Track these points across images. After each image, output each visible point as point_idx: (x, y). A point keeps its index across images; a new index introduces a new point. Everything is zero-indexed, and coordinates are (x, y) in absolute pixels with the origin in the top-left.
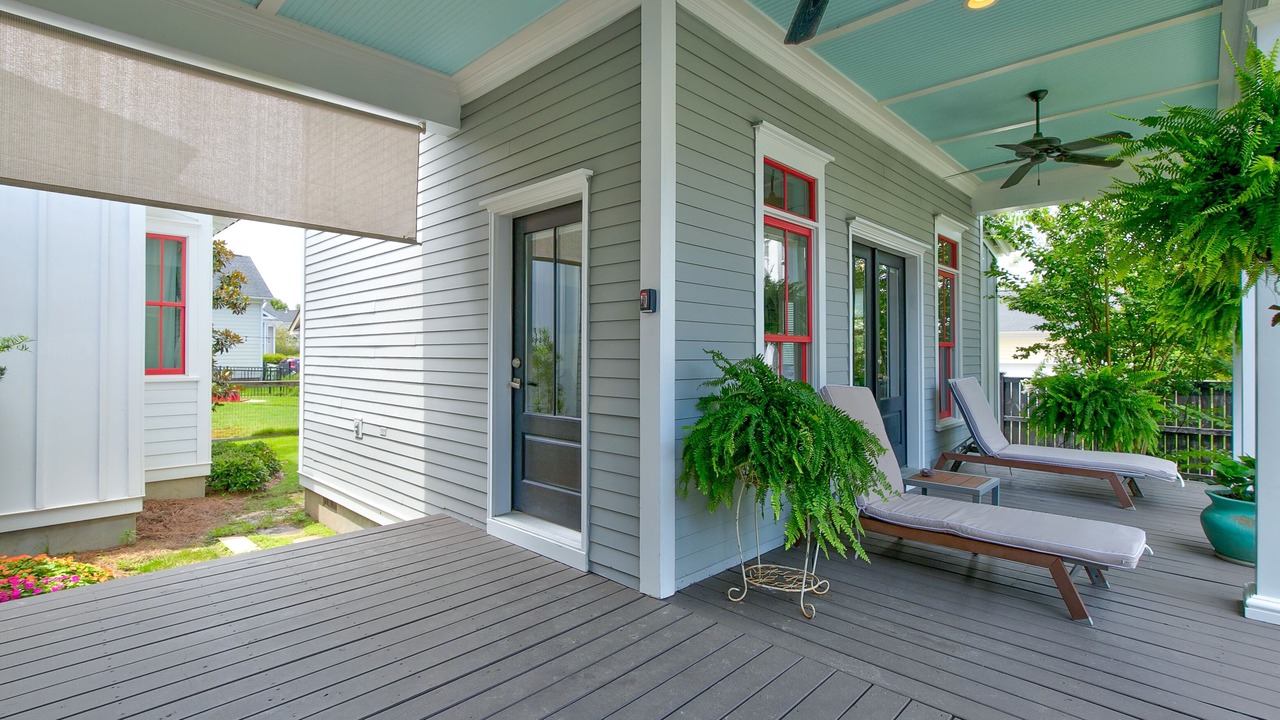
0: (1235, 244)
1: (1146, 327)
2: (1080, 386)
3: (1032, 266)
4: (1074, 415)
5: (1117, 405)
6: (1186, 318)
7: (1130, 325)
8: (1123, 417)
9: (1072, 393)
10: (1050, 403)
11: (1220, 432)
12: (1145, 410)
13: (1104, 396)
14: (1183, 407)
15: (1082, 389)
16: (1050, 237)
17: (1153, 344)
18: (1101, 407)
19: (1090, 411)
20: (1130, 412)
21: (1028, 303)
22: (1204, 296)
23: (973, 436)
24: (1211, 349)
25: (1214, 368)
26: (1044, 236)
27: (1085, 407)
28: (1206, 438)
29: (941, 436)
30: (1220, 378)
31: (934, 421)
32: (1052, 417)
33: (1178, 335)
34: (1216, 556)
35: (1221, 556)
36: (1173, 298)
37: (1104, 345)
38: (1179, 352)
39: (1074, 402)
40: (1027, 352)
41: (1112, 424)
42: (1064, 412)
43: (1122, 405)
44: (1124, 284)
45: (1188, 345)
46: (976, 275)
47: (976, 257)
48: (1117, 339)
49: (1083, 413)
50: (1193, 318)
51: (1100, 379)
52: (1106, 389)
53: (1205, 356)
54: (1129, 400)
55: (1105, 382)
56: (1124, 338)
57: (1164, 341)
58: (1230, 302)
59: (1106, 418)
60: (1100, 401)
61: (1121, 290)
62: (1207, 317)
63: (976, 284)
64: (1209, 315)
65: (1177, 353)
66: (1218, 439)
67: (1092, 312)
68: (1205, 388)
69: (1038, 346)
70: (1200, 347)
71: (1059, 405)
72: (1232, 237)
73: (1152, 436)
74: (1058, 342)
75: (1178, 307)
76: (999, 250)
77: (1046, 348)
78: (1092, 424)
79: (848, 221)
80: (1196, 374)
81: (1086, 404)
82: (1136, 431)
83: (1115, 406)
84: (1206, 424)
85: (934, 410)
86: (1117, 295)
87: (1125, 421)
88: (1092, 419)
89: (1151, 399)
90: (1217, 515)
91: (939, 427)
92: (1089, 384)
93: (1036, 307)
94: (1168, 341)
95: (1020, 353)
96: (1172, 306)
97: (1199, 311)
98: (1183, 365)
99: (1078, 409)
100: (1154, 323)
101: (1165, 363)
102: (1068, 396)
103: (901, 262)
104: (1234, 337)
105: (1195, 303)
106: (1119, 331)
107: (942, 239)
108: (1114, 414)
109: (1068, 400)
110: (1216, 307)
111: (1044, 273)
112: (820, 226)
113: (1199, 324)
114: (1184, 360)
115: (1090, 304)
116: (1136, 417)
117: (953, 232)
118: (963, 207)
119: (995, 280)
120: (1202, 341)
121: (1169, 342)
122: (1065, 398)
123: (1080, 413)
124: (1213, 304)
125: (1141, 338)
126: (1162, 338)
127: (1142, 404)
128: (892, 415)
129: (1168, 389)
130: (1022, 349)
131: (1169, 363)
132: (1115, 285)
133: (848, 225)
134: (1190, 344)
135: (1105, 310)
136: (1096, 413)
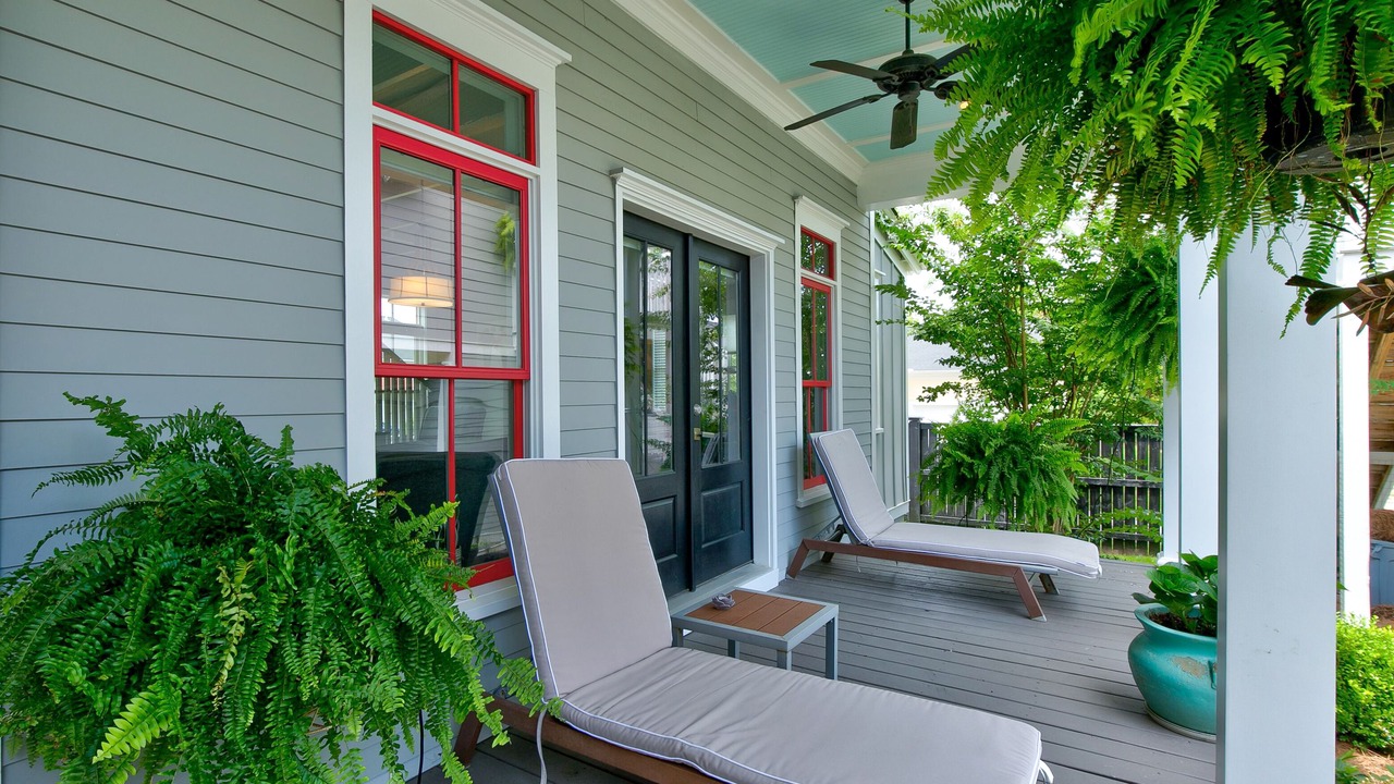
0: (1250, 58)
1: (1067, 361)
2: (984, 439)
3: (940, 284)
4: (975, 480)
5: (1028, 466)
6: (1112, 343)
7: (1049, 358)
8: (1035, 482)
9: (974, 449)
10: (948, 461)
11: (1144, 483)
12: (1062, 470)
13: (1013, 453)
14: (1107, 461)
15: (986, 443)
16: (963, 249)
17: (1074, 383)
18: (1009, 467)
19: (995, 474)
20: (1044, 474)
21: (935, 333)
22: (1133, 313)
23: (841, 516)
24: (1138, 386)
25: (1140, 411)
26: (957, 248)
27: (989, 468)
28: (1130, 490)
29: (806, 515)
30: (1147, 422)
31: (795, 493)
32: (950, 482)
33: (1100, 370)
34: (1148, 716)
35: (1155, 718)
36: (1096, 316)
37: (1019, 383)
38: (1103, 391)
39: (976, 462)
40: (934, 393)
41: (1022, 491)
42: (963, 475)
43: (1035, 465)
44: (1041, 307)
45: (1113, 383)
46: (865, 290)
47: (864, 266)
48: (1033, 375)
49: (987, 476)
50: (1120, 344)
51: (1008, 429)
52: (1016, 442)
53: (1132, 397)
54: (1042, 458)
55: (1014, 433)
56: (1041, 374)
57: (1086, 378)
58: (1165, 321)
59: (1014, 483)
60: (1008, 459)
61: (1037, 314)
62: (1136, 343)
63: (864, 301)
64: (1140, 339)
65: (1101, 393)
66: (1142, 491)
67: (1008, 343)
68: (1129, 434)
69: (947, 386)
70: (1126, 386)
71: (959, 465)
72: (1240, 43)
73: (1069, 508)
74: (970, 382)
75: (1102, 329)
76: (907, 266)
77: (957, 388)
78: (997, 492)
79: (613, 175)
80: (1121, 417)
81: (990, 464)
82: (1051, 499)
83: (1026, 466)
84: (1131, 476)
85: (794, 477)
86: (1035, 321)
87: (1037, 485)
88: (997, 485)
89: (1068, 456)
90: (1151, 654)
91: (802, 502)
92: (995, 437)
93: (942, 335)
94: (1090, 379)
95: (927, 394)
96: (1095, 327)
97: (1127, 335)
98: (1107, 406)
99: (981, 472)
100: (1073, 355)
101: (1088, 406)
102: (970, 454)
103: (742, 262)
104: (1165, 372)
105: (1123, 322)
106: (1037, 367)
107: (807, 234)
108: (1024, 478)
109: (968, 459)
110: (1147, 329)
111: (954, 293)
112: (545, 176)
113: (1126, 353)
114: (1108, 401)
115: (1003, 331)
116: (1052, 480)
117: (828, 226)
118: (845, 196)
119: (902, 304)
120: (1129, 377)
121: (1092, 378)
122: (965, 456)
123: (983, 477)
124: (1144, 325)
125: (1061, 375)
126: (1084, 374)
127: (1059, 463)
128: (730, 487)
129: (1090, 438)
130: (929, 390)
131: (1092, 405)
132: (1032, 307)
133: (614, 181)
134: (1114, 382)
135: (1020, 341)
136: (1002, 476)
